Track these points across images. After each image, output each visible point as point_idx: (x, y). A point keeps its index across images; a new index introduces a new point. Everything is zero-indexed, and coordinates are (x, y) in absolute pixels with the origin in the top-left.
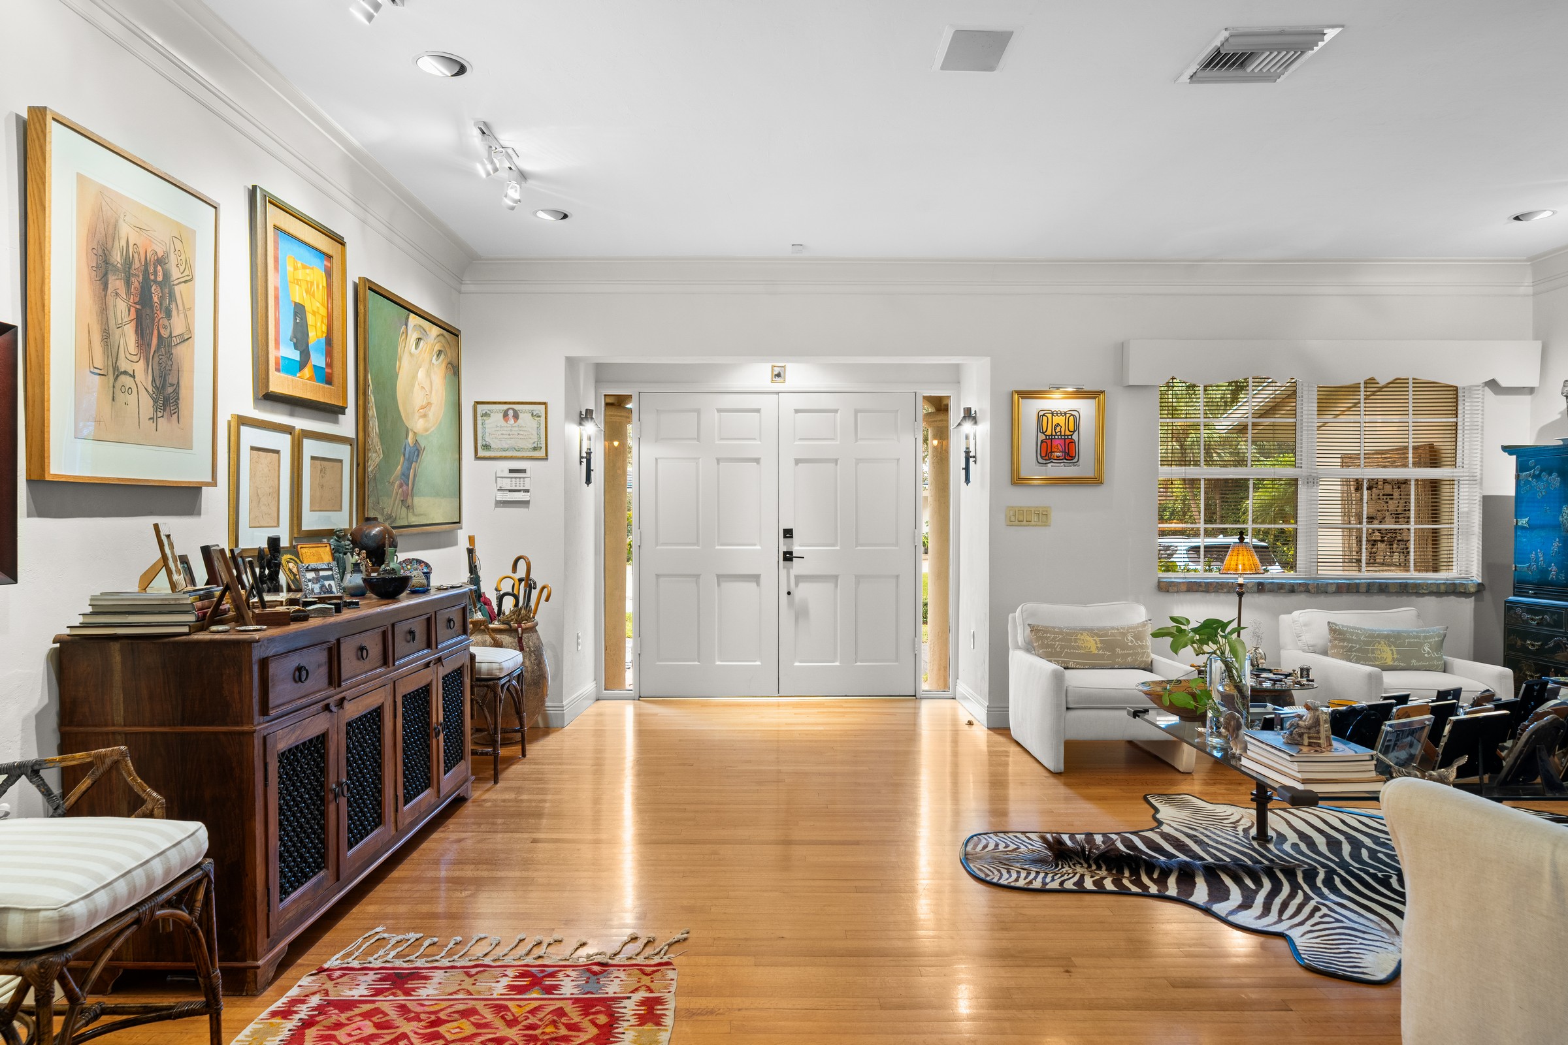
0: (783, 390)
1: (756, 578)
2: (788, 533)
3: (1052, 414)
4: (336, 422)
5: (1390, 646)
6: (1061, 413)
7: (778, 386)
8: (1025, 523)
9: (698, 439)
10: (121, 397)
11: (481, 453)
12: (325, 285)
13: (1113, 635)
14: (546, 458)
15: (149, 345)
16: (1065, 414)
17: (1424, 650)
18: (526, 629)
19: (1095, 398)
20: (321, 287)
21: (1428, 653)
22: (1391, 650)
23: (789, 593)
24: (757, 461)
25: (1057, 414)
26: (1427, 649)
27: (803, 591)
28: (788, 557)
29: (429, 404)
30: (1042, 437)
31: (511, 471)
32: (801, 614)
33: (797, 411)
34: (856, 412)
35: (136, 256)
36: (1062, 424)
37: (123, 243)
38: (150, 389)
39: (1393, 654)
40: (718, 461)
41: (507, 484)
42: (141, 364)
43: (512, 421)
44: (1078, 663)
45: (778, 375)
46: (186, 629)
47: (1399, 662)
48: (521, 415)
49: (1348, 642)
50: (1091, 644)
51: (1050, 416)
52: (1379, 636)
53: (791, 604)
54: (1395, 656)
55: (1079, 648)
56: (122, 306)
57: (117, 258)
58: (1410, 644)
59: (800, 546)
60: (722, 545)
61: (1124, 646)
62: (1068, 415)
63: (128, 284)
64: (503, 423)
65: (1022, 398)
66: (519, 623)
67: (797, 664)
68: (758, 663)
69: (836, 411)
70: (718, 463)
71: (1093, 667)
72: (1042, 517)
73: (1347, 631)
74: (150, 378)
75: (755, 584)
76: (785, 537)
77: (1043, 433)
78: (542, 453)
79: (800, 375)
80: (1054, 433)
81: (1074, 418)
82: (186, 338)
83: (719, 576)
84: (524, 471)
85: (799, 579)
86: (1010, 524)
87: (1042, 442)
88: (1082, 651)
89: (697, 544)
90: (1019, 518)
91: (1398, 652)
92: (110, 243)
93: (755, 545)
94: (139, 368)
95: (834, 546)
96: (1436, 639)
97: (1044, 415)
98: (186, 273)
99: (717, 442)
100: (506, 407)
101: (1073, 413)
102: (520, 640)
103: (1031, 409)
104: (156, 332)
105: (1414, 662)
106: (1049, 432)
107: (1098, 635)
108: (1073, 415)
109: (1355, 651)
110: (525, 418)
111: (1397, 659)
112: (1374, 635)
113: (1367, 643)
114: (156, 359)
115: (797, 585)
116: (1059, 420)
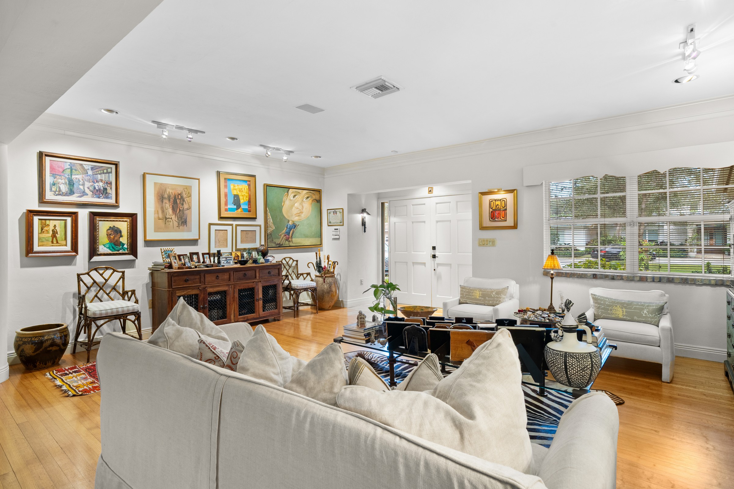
0: (432, 196)
1: (424, 264)
2: (434, 248)
3: (495, 200)
4: (255, 221)
5: (622, 308)
6: (499, 200)
7: (430, 195)
8: (485, 245)
9: (407, 215)
10: (167, 223)
11: (329, 224)
12: (247, 188)
13: (488, 292)
14: (343, 225)
15: (176, 212)
16: (501, 200)
17: (643, 312)
18: (327, 276)
19: (513, 193)
20: (246, 189)
21: (646, 314)
22: (623, 310)
23: (434, 270)
24: (424, 222)
25: (497, 200)
26: (645, 312)
27: (440, 269)
28: (434, 256)
29: (302, 212)
30: (491, 210)
31: (335, 229)
32: (439, 277)
33: (437, 203)
34: (457, 202)
35: (172, 195)
36: (499, 204)
37: (168, 193)
38: (177, 221)
39: (623, 312)
40: (413, 222)
41: (334, 233)
42: (174, 216)
43: (335, 215)
44: (470, 302)
45: (430, 191)
46: (160, 269)
47: (626, 317)
48: (337, 213)
49: (598, 304)
50: (477, 294)
51: (494, 201)
52: (618, 303)
53: (435, 274)
54: (624, 314)
55: (472, 295)
56: (167, 205)
57: (166, 196)
58: (635, 308)
59: (439, 253)
60: (414, 252)
61: (490, 296)
62: (501, 201)
63: (169, 200)
64: (333, 215)
65: (483, 195)
66: (325, 274)
67: (438, 296)
68: (425, 295)
69: (450, 202)
70: (413, 223)
71: (477, 304)
72: (492, 243)
73: (599, 299)
74: (177, 218)
75: (424, 266)
76: (433, 249)
77: (492, 208)
78: (342, 224)
79: (438, 190)
80: (496, 208)
81: (504, 201)
82: (189, 208)
83: (413, 263)
84: (337, 229)
85: (438, 265)
86: (480, 245)
87: (491, 212)
88: (473, 297)
89: (407, 251)
90: (483, 243)
91: (626, 312)
92: (164, 194)
93: (424, 252)
94: (173, 217)
95: (450, 253)
96: (654, 307)
97: (492, 201)
98: (189, 195)
99: (412, 216)
100: (334, 210)
101: (504, 199)
102: (324, 279)
103: (487, 198)
104: (178, 209)
105: (636, 318)
106: (494, 208)
107: (482, 291)
108: (504, 200)
109: (601, 309)
110: (338, 213)
111: (625, 315)
112: (615, 302)
113: (609, 306)
114: (179, 214)
115: (438, 267)
116: (497, 203)
